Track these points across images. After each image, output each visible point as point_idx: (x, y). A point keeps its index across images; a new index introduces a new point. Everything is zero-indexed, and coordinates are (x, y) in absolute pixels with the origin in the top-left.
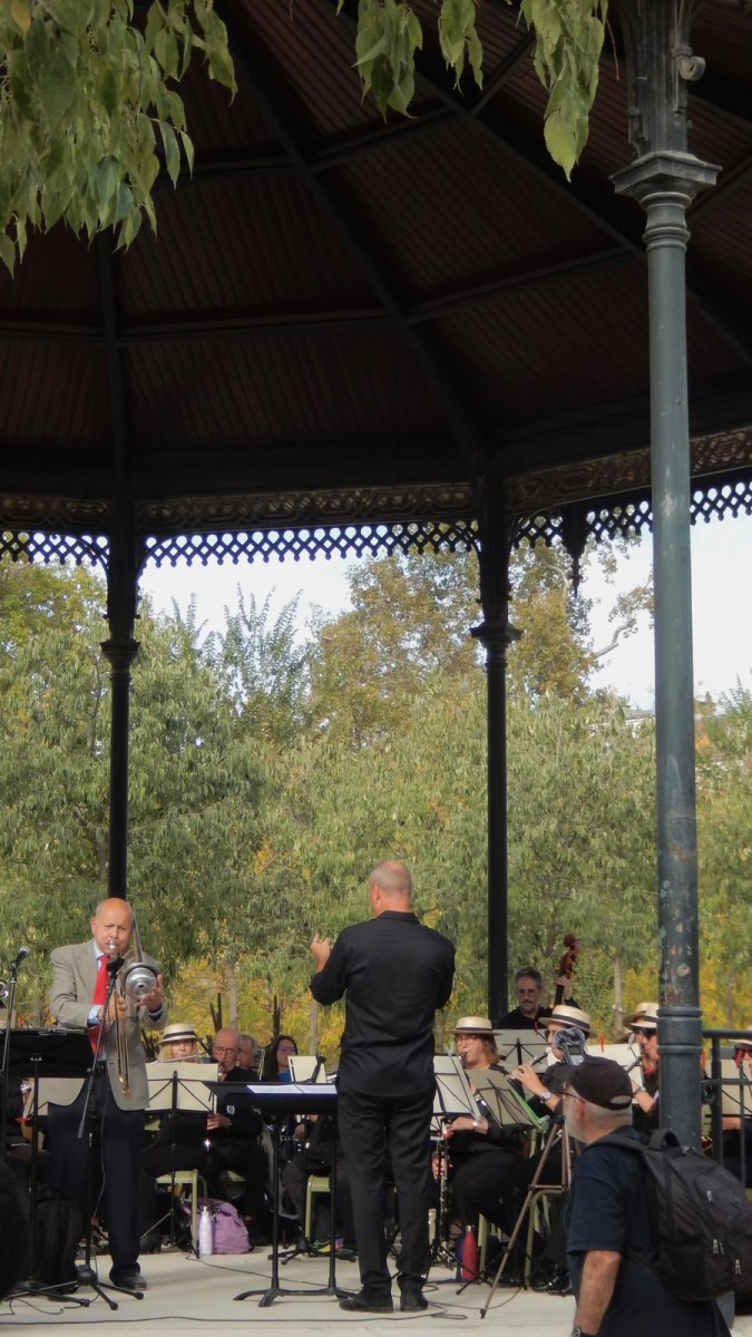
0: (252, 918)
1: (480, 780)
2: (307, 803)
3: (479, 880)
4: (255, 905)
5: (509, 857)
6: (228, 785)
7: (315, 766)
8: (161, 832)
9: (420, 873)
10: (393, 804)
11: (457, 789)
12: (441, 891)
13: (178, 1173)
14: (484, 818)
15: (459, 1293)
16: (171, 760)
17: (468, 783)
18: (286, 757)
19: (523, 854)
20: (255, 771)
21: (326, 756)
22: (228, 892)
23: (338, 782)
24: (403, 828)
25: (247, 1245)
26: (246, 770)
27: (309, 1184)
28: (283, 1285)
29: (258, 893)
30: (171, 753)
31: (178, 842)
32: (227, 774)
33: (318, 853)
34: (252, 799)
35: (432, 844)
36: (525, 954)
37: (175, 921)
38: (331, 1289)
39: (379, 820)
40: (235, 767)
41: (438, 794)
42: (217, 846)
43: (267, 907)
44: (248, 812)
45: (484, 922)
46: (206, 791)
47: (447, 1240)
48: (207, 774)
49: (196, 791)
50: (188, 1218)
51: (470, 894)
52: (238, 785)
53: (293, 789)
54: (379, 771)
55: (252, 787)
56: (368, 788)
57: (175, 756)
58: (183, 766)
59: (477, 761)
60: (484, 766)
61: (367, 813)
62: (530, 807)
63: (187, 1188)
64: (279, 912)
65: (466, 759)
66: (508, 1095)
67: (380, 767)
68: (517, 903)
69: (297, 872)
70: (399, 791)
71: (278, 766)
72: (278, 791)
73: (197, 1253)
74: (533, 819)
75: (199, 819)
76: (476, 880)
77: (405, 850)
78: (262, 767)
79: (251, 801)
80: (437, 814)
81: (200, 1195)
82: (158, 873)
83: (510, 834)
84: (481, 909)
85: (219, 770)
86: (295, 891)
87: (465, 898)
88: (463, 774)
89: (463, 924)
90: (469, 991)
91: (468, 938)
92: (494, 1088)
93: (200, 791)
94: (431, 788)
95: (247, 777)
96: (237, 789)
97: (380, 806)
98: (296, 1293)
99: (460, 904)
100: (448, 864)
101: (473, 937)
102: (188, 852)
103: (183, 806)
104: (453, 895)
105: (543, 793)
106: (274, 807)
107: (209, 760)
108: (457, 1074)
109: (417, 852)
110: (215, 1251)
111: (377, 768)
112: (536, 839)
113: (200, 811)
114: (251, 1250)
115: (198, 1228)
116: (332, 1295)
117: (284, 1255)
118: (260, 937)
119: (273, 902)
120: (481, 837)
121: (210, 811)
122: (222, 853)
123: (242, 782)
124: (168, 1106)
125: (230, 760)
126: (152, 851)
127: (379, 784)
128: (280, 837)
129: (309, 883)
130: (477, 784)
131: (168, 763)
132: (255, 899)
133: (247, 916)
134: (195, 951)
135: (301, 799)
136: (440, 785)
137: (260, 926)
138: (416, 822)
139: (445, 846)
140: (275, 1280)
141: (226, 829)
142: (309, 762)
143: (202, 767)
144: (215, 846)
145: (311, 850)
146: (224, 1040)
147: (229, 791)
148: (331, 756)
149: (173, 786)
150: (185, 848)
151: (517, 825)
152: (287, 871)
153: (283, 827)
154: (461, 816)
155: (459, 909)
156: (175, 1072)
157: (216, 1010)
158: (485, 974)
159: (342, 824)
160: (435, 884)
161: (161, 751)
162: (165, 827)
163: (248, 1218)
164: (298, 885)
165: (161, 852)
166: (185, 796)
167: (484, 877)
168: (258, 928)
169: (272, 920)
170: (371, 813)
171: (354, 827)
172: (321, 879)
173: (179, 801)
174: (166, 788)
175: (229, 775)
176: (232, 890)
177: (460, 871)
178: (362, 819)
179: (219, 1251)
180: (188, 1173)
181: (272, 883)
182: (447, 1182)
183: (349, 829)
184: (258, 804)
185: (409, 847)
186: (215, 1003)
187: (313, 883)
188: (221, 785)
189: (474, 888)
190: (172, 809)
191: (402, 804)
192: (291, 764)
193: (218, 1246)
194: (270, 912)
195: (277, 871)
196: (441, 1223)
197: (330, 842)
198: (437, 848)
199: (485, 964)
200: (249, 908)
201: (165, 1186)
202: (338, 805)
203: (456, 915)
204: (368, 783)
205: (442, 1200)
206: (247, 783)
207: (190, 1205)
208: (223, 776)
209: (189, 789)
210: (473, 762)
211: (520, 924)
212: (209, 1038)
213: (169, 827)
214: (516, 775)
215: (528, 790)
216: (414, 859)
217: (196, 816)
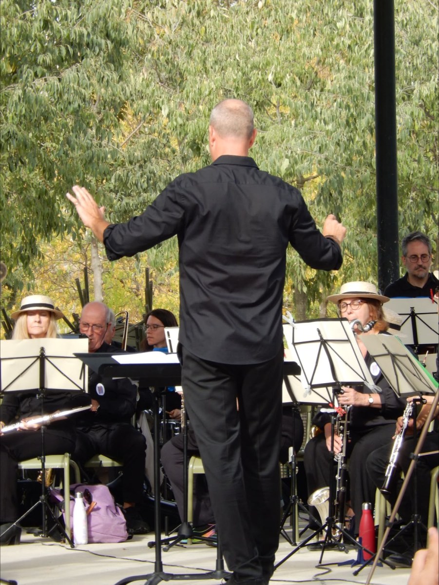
0: (116, 192)
1: (363, 34)
2: (173, 65)
3: (364, 144)
4: (119, 179)
5: (397, 118)
6: (88, 45)
7: (182, 24)
8: (16, 98)
9: (300, 137)
10: (268, 64)
11: (338, 45)
12: (323, 156)
13: (48, 458)
14: (370, 74)
15: (356, 573)
16: (24, 18)
17: (350, 37)
18: (149, 16)
19: (412, 113)
20: (117, 29)
21: (194, 13)
22: (91, 161)
23: (207, 41)
24: (279, 90)
25: (125, 533)
26: (106, 28)
27: (190, 466)
28: (166, 570)
29: (123, 165)
30: (24, 11)
31: (36, 108)
32: (85, 33)
33: (187, 119)
34: (114, 60)
35: (312, 105)
36: (416, 222)
37: (34, 195)
38: (219, 572)
39: (253, 82)
40: (95, 25)
41: (318, 51)
42: (78, 111)
43: (132, 179)
44: (110, 74)
45: (371, 187)
46: (64, 52)
47: (342, 521)
48: (64, 33)
49: (52, 52)
50: (60, 505)
51: (354, 158)
52: (99, 45)
53: (158, 51)
54: (253, 27)
55: (115, 47)
56: (241, 47)
57: (28, 13)
58: (37, 25)
59: (360, 14)
60: (369, 18)
61: (240, 73)
62: (419, 61)
63: (58, 474)
64: (145, 185)
65: (349, 11)
66: (405, 360)
67: (253, 23)
68: (405, 167)
69: (164, 141)
70: (275, 49)
71: (141, 25)
72: (141, 53)
73: (72, 542)
74: (423, 76)
75: (57, 82)
76: (361, 143)
77: (282, 114)
78: (124, 25)
79: (113, 62)
80: (316, 73)
81: (72, 481)
82: (15, 142)
83: (399, 92)
84: (368, 174)
85: (77, 29)
86: (163, 163)
87: (349, 163)
88: (344, 28)
89: (347, 192)
90: (355, 265)
91: (354, 207)
92: (389, 353)
93: (57, 52)
94: (310, 45)
95: (108, 36)
96: (97, 50)
97: (255, 67)
98: (181, 577)
99: (344, 169)
100: (330, 127)
101: (359, 206)
102: (46, 119)
103: (39, 69)
104: (337, 160)
105: (434, 45)
106: (137, 71)
107: (66, 17)
108: (348, 341)
109: (296, 116)
110: (90, 541)
111: (249, 24)
112: (427, 96)
113: (58, 74)
114: (129, 538)
115: (71, 515)
116: (220, 578)
117: (166, 541)
118: (125, 212)
119: (139, 174)
120: (366, 96)
121: (69, 74)
122: (81, 121)
123: (103, 41)
124: (36, 385)
125: (89, 18)
126: (7, 118)
127: (252, 44)
128: (145, 102)
129: (178, 153)
130: (361, 39)
131: (20, 22)
132: (119, 172)
133: (111, 191)
134: (56, 225)
135: (167, 62)
136: (319, 41)
137: (126, 200)
138: (294, 82)
139: (326, 106)
140: (159, 565)
141: (87, 93)
142: (175, 20)
143: (57, 25)
144: (76, 112)
145: (180, 116)
146: (91, 315)
147: (88, 51)
148: (199, 14)
149: (27, 47)
150: (42, 114)
151: (405, 83)
152: (153, 140)
153: (149, 91)
154: (343, 75)
155: (343, 174)
156: (42, 349)
157: (83, 287)
158: (373, 245)
159: (213, 86)
160: (316, 148)
161: (12, 9)
162: (20, 92)
163: (127, 506)
164: (167, 155)
165: (16, 120)
166: (40, 59)
167: (371, 140)
168: (124, 203)
169: (139, 194)
170: (244, 74)
171: (226, 90)
172: (192, 147)
173: (34, 63)
174: (19, 49)
175: (88, 35)
176: (95, 159)
177: (343, 135)
178: (234, 81)
179: (95, 539)
180: (60, 457)
181: (138, 154)
182: (346, 459)
183: (221, 92)
184: (121, 65)
185: (287, 111)
186: (82, 280)
187: (182, 152)
188: (80, 45)
189: (359, 153)
190: (27, 72)
191: (279, 64)
192: (155, 23)
193: (93, 534)
194: (137, 185)
195: (143, 140)
196: (336, 503)
197: (201, 107)
198: (318, 109)
199: (373, 235)
200: (113, 181)
201: (34, 473)
202: (208, 65)
203: (341, 181)
204: (241, 41)
205: (338, 477)
206: (109, 42)
207: (62, 493)
208: (81, 36)
209: (45, 51)
210: (356, 15)
211: (410, 190)
212: (75, 316)
213: (24, 91)
214: (404, 26)
215: (417, 43)
216: (293, 122)
217: (53, 80)
